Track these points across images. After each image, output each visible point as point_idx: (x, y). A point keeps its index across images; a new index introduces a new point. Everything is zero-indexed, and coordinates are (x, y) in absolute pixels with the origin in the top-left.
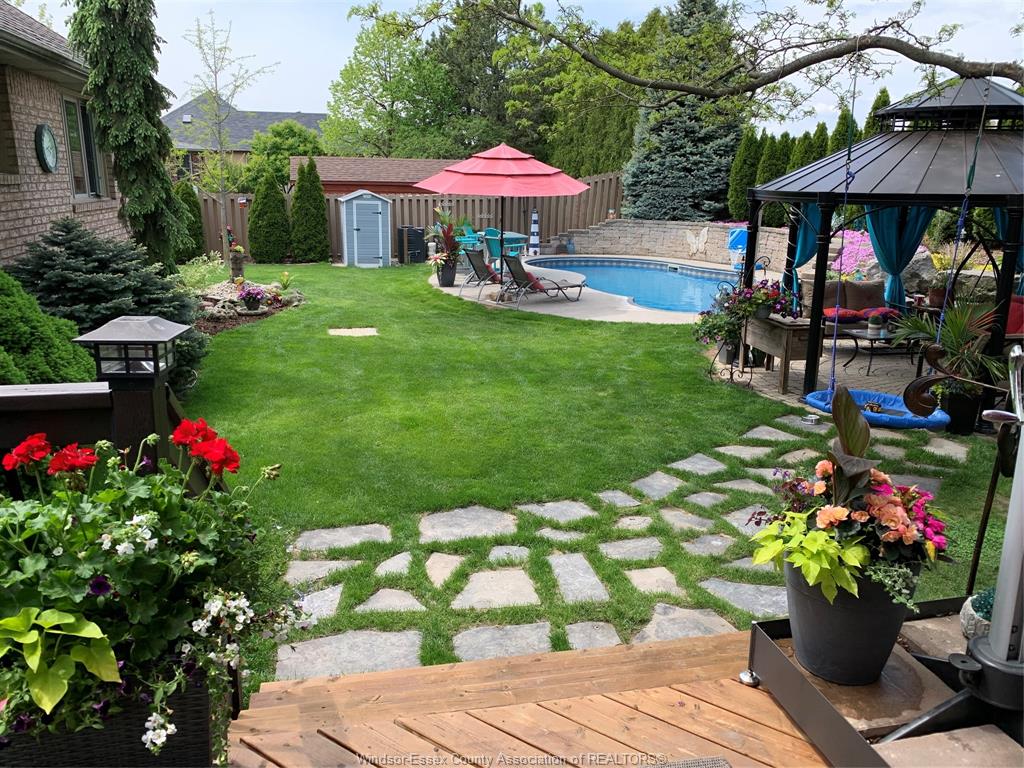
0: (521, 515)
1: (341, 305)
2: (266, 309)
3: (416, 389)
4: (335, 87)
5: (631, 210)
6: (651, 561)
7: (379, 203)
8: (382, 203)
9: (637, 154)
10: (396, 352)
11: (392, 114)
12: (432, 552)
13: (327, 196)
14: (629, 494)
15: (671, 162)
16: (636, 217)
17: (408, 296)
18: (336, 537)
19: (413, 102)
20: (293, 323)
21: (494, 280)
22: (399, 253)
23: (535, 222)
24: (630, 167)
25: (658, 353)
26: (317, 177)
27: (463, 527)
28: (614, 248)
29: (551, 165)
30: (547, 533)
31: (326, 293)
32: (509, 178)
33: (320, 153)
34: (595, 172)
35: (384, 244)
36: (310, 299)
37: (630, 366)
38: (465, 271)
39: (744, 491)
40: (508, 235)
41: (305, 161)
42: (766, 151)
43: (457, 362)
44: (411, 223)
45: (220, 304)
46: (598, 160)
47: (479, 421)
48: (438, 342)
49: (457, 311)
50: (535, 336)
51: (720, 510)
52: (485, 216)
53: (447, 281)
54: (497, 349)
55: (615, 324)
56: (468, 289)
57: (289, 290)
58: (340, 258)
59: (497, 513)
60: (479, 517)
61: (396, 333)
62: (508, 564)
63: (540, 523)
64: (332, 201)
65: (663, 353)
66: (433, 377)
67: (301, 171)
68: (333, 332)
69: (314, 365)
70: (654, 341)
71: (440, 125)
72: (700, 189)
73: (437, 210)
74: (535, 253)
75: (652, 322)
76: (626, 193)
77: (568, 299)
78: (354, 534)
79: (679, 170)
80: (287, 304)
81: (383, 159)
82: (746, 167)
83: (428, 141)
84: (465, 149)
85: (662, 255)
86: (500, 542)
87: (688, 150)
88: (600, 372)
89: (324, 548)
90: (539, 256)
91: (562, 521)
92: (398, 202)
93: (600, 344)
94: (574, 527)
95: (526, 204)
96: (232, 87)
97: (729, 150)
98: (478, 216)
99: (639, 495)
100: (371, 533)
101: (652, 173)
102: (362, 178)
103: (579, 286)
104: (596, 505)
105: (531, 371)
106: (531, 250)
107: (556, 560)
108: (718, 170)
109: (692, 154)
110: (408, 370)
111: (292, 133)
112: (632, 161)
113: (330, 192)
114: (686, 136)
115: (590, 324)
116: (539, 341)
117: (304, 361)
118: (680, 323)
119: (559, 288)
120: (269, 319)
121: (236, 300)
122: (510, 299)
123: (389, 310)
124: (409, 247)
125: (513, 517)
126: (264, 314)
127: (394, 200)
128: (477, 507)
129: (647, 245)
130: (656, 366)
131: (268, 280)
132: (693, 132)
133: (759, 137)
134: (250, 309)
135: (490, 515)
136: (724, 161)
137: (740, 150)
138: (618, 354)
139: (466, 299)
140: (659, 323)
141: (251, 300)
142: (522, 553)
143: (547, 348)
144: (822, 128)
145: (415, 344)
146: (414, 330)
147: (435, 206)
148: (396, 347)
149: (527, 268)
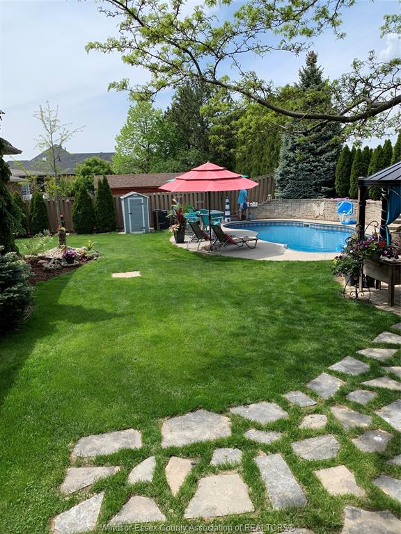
0: (234, 418)
1: (121, 257)
2: (78, 263)
3: (162, 314)
4: (118, 139)
5: (280, 194)
6: (333, 460)
7: (142, 198)
8: (144, 198)
9: (282, 163)
10: (150, 287)
11: (149, 150)
12: (171, 456)
13: (114, 196)
14: (307, 394)
15: (302, 167)
16: (283, 198)
17: (159, 250)
18: (103, 443)
19: (159, 143)
20: (92, 271)
21: (206, 239)
22: (154, 224)
23: (228, 204)
24: (278, 170)
25: (308, 280)
26: (108, 186)
27: (192, 430)
28: (272, 216)
29: (234, 172)
30: (252, 434)
31: (113, 250)
32: (212, 181)
33: (111, 173)
34: (258, 175)
35: (145, 220)
36: (103, 255)
37: (292, 290)
38: (190, 234)
39: (387, 389)
40: (213, 212)
41: (102, 178)
42: (356, 157)
43: (186, 292)
44: (160, 208)
45: (52, 261)
46: (260, 168)
47: (201, 336)
48: (175, 279)
49: (186, 258)
50: (232, 272)
51: (374, 407)
52: (200, 202)
53: (180, 240)
54: (210, 282)
55: (279, 262)
56: (192, 245)
57: (92, 250)
58: (121, 229)
59: (216, 416)
60: (203, 420)
61: (151, 274)
62: (226, 468)
63: (247, 425)
64: (117, 199)
65: (311, 281)
66: (172, 304)
67: (100, 183)
68: (115, 276)
69: (101, 299)
70: (305, 272)
71: (174, 155)
72: (319, 181)
73: (174, 200)
74: (228, 220)
75: (301, 260)
76: (277, 185)
77: (250, 248)
78: (116, 440)
79: (307, 171)
80: (91, 258)
81: (145, 175)
82: (345, 167)
83: (168, 163)
84: (187, 166)
85: (299, 218)
86: (219, 444)
87: (311, 160)
88: (274, 295)
89: (93, 454)
90: (230, 222)
91: (263, 422)
92: (153, 197)
93: (271, 276)
94: (272, 428)
95: (222, 195)
96: (60, 141)
97: (334, 158)
98: (196, 202)
99: (314, 395)
100: (127, 438)
101: (291, 173)
102: (133, 186)
103: (255, 239)
104: (285, 405)
105: (231, 297)
106: (226, 219)
107: (262, 460)
108: (329, 170)
109: (313, 161)
110: (157, 299)
111: (96, 163)
112: (280, 167)
113: (116, 193)
114: (309, 152)
115: (264, 263)
116: (234, 275)
117: (95, 296)
118: (318, 260)
119: (244, 242)
120: (79, 268)
121: (61, 258)
122: (216, 249)
123: (147, 259)
124: (160, 222)
125: (228, 419)
126: (77, 266)
127: (150, 197)
128: (201, 411)
129: (290, 213)
130: (308, 290)
131: (80, 245)
132: (314, 149)
133: (351, 150)
134: (69, 263)
135: (212, 418)
136: (331, 164)
137: (341, 158)
138: (283, 282)
139: (191, 250)
140: (305, 260)
141: (69, 258)
142: (235, 455)
143: (239, 280)
144: (388, 143)
145: (162, 280)
146: (161, 272)
147: (172, 198)
148: (151, 284)
149: (224, 230)
